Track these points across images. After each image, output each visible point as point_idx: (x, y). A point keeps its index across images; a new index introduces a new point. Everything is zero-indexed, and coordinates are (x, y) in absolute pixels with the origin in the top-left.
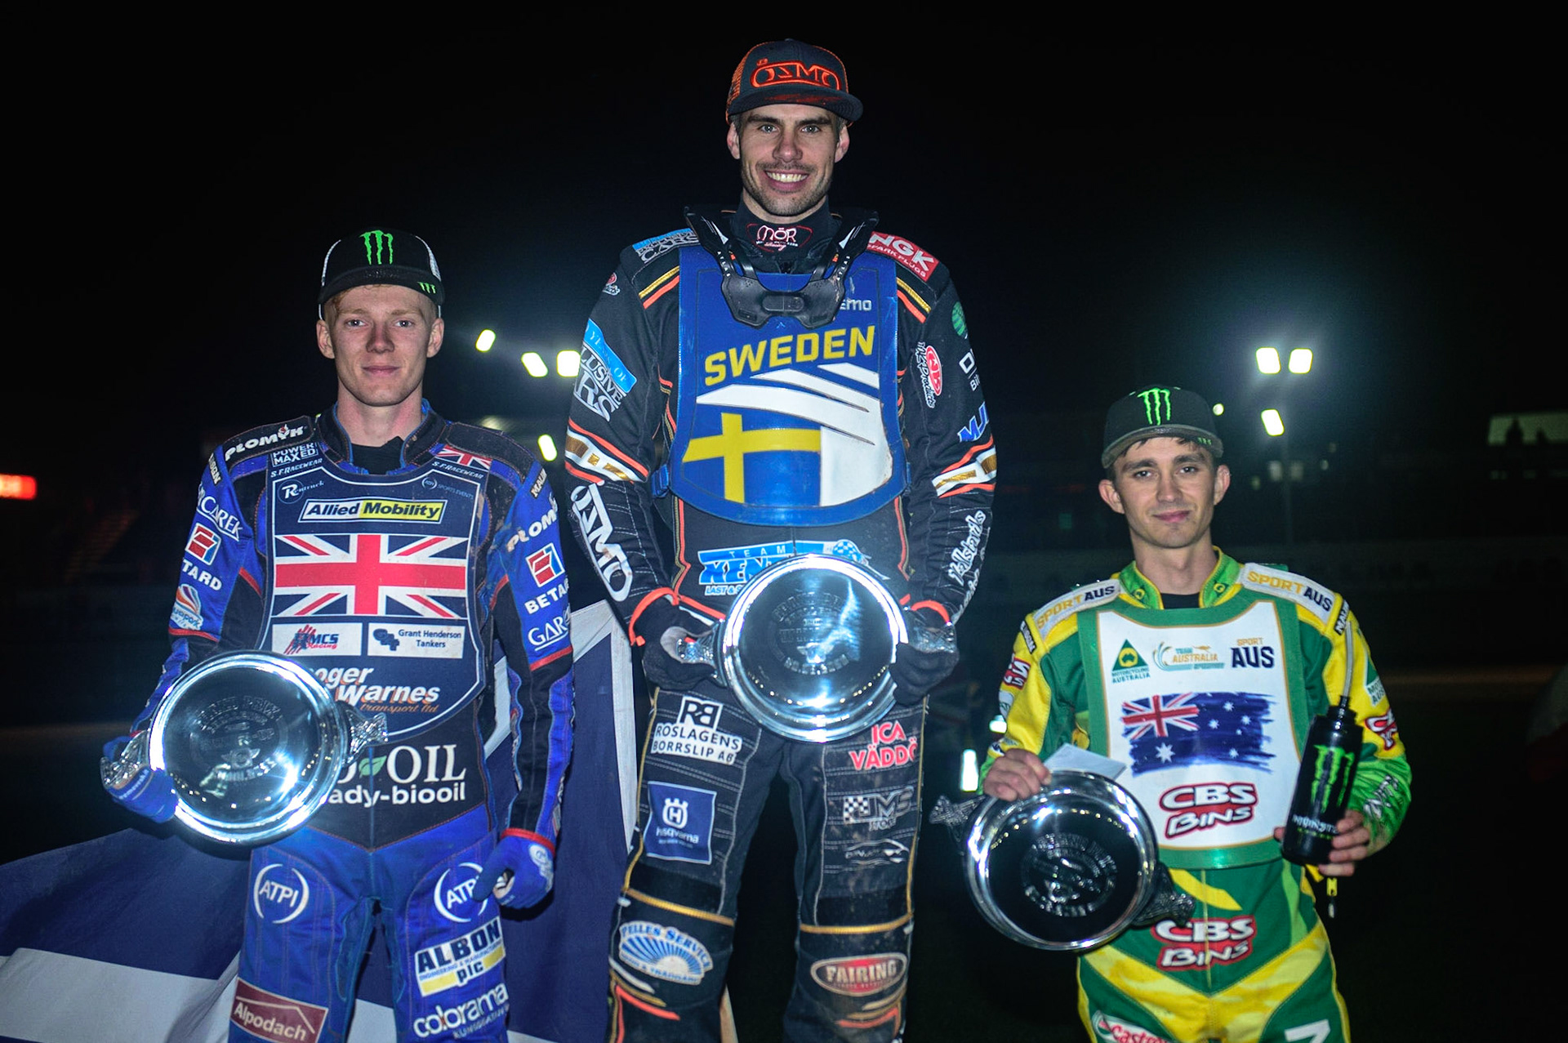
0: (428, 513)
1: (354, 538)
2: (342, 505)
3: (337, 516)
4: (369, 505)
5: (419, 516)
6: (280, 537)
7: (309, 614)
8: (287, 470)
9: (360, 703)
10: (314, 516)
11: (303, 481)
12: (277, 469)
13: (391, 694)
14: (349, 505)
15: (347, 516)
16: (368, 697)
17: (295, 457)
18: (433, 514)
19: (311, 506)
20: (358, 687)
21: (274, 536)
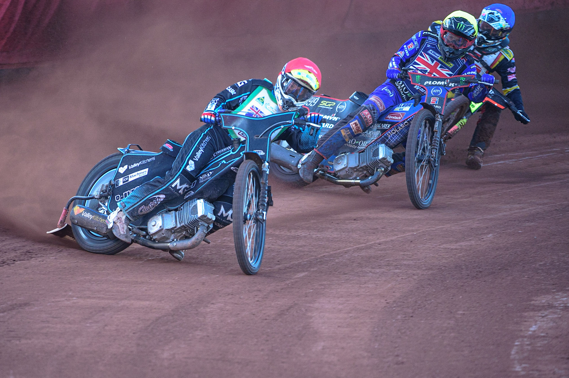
0: (450, 65)
1: (435, 61)
2: (436, 54)
3: (434, 55)
4: (441, 57)
5: (448, 65)
6: (422, 52)
7: (419, 69)
8: (430, 42)
9: (418, 90)
10: (430, 53)
11: (432, 45)
12: (428, 40)
13: (424, 92)
14: (438, 55)
15: (436, 57)
16: (420, 90)
17: (432, 40)
18: (450, 66)
19: (431, 51)
20: (420, 87)
21: (421, 51)
